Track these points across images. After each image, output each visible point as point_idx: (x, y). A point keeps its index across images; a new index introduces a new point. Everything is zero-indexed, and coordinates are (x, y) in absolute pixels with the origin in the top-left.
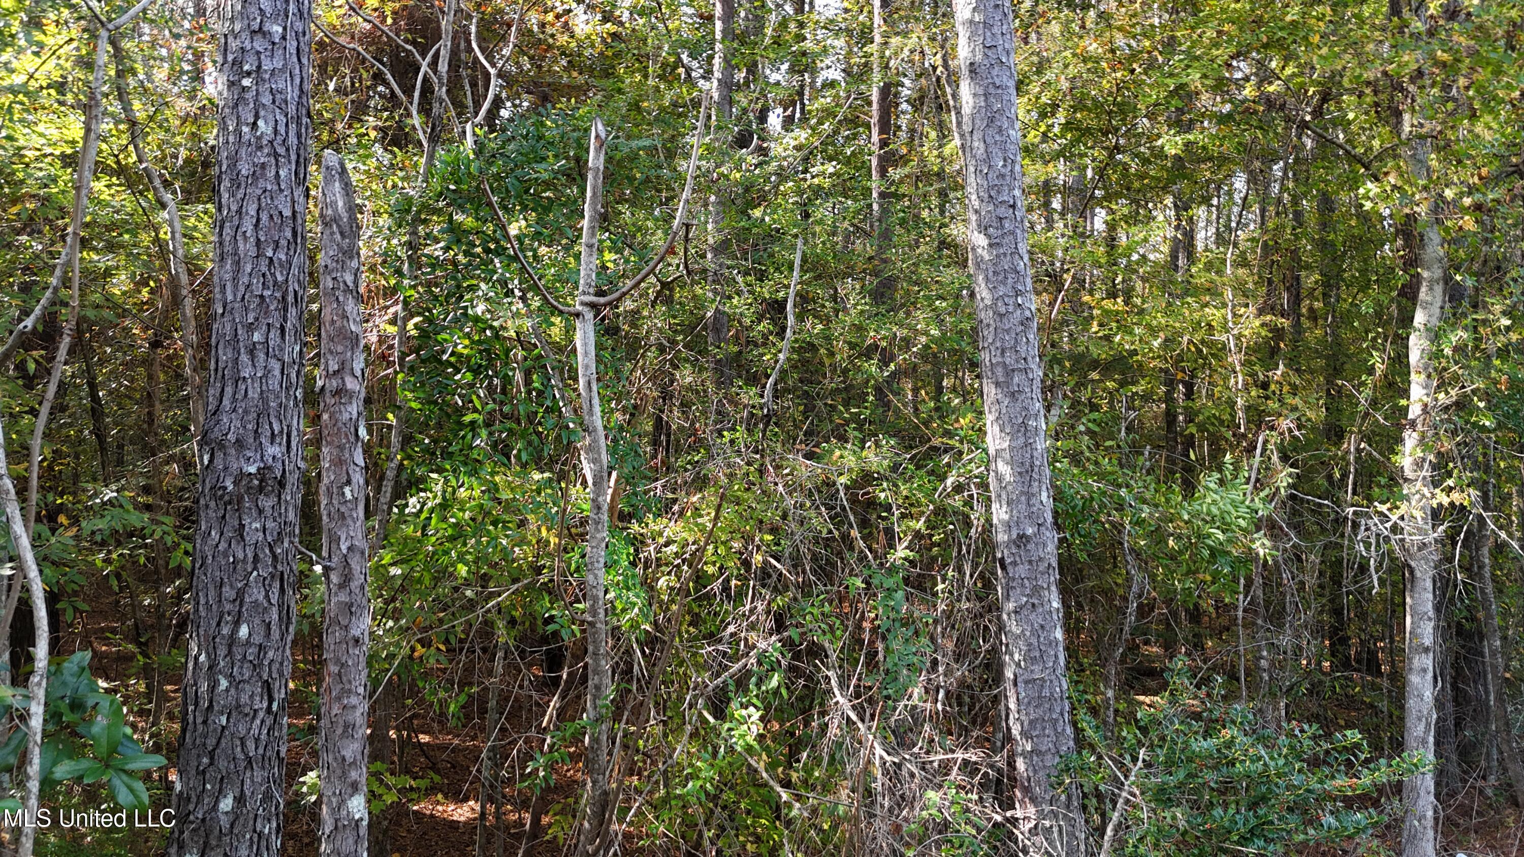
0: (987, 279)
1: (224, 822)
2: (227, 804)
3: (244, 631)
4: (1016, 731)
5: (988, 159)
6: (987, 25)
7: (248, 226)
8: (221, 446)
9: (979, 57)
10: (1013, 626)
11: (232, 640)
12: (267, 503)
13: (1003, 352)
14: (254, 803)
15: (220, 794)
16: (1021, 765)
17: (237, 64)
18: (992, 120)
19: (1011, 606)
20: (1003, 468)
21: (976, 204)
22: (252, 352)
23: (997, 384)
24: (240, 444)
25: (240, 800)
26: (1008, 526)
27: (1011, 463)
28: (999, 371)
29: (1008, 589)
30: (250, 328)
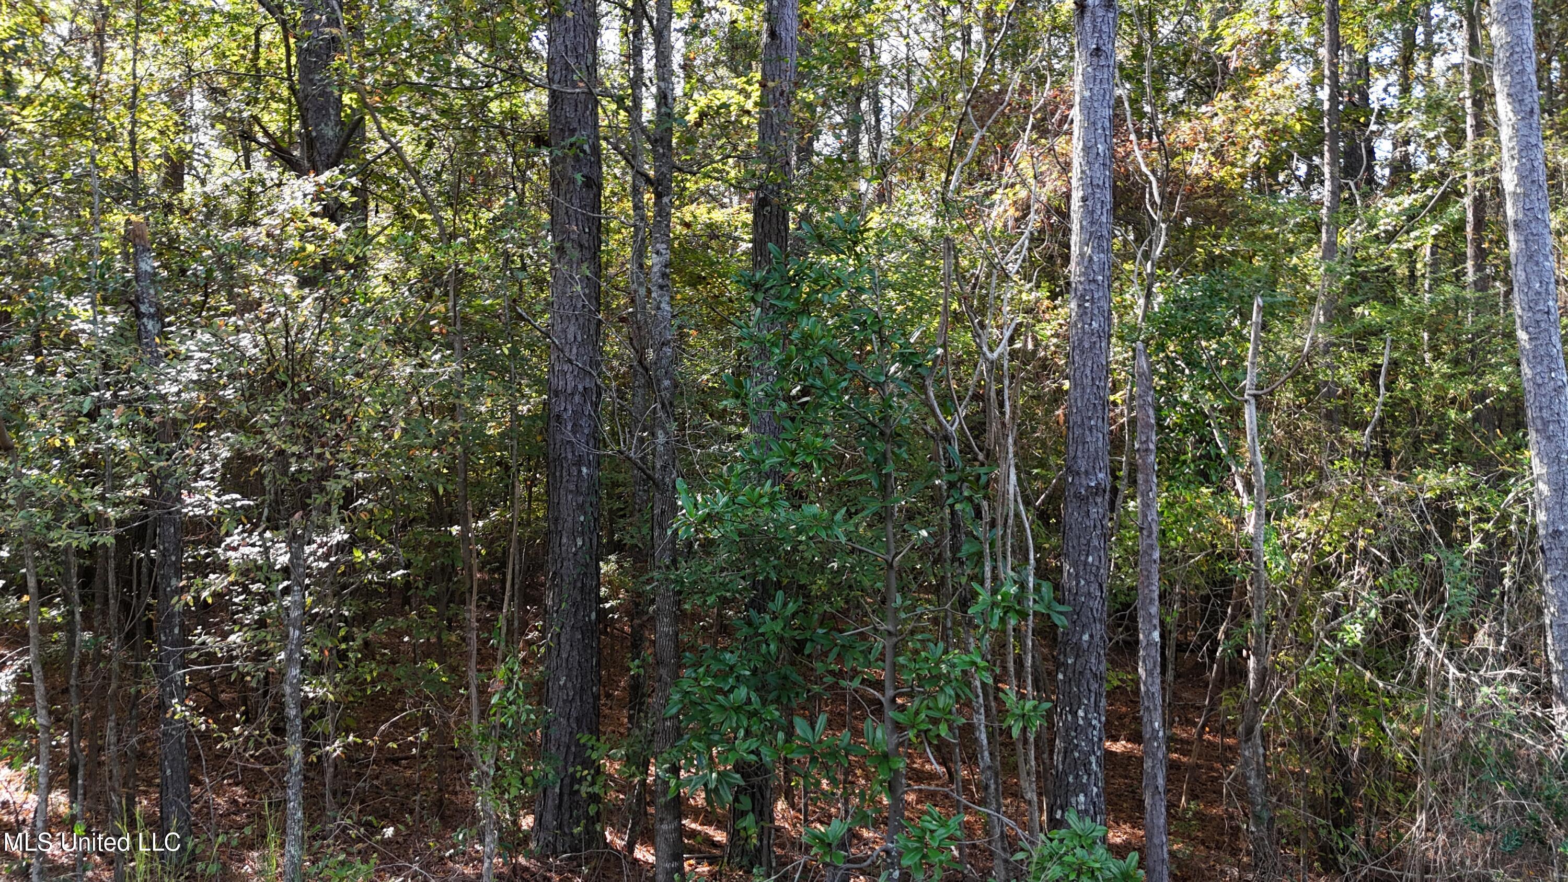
0: (1528, 361)
1: (1085, 646)
2: (1086, 637)
3: (1090, 559)
4: (1552, 657)
5: (1528, 282)
6: (1525, 195)
7: (1088, 372)
8: (1078, 474)
9: (1520, 216)
10: (1550, 590)
11: (1086, 563)
12: (1099, 500)
13: (1541, 409)
14: (1097, 639)
15: (1083, 632)
16: (1555, 679)
17: (1083, 296)
18: (1531, 257)
19: (1548, 576)
20: (1543, 487)
21: (1520, 312)
22: (1091, 430)
23: (1537, 431)
24: (1087, 472)
25: (1091, 636)
26: (1546, 525)
27: (1548, 483)
28: (1539, 422)
29: (1546, 565)
30: (1090, 419)
